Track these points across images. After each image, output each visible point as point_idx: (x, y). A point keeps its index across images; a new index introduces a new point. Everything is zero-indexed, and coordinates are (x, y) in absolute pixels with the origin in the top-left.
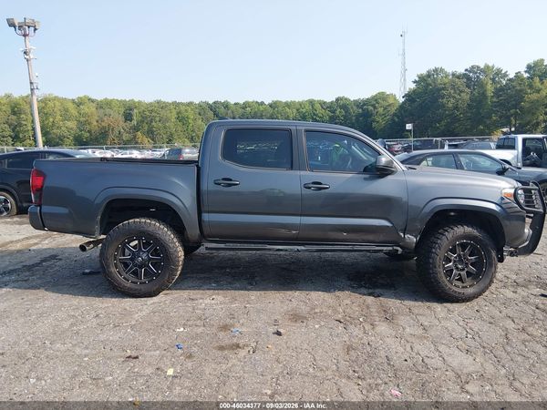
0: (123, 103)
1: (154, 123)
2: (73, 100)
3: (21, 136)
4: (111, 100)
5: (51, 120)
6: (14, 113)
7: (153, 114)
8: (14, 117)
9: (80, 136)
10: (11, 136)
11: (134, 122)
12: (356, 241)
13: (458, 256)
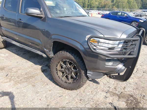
12: (34, 47)
13: (67, 67)
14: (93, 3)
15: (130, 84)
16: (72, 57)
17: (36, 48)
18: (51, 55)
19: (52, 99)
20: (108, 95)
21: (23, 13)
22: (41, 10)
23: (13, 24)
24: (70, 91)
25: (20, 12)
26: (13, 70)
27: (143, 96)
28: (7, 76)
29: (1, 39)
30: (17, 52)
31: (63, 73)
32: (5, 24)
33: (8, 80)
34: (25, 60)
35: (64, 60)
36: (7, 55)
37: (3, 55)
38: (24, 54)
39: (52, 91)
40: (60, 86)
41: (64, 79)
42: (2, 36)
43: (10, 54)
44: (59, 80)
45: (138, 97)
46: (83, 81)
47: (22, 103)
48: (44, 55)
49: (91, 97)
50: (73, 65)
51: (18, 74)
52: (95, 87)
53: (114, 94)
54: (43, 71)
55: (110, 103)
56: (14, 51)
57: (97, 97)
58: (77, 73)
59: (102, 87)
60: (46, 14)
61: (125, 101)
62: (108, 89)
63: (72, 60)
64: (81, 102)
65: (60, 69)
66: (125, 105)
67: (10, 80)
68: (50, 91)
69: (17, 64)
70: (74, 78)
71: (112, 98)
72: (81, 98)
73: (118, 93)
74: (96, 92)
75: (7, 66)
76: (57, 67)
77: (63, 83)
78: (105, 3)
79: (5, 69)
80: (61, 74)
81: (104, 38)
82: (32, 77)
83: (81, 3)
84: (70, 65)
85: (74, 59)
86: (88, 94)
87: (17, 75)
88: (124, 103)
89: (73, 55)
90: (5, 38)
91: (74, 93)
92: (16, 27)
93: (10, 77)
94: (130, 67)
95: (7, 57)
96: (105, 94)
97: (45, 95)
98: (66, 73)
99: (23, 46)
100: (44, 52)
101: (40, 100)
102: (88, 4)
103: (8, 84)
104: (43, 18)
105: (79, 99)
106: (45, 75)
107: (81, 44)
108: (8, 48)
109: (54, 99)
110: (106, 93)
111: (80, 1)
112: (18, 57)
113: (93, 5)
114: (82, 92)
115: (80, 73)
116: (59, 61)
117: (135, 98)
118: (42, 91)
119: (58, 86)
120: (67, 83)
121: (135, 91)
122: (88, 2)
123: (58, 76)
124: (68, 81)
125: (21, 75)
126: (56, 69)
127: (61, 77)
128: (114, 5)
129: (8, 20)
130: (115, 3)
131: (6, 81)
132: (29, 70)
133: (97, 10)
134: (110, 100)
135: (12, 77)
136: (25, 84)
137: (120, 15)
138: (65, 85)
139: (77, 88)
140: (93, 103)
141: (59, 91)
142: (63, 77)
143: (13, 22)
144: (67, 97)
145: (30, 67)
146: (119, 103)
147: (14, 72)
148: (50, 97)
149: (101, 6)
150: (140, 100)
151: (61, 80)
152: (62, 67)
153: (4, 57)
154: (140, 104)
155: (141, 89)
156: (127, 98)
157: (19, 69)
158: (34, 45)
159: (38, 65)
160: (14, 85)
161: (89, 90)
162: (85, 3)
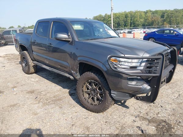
0: (162, 11)
1: (172, 18)
2: (144, 11)
3: (127, 25)
4: (158, 11)
5: (136, 19)
6: (126, 17)
7: (172, 15)
8: (125, 19)
9: (144, 24)
10: (124, 25)
11: (165, 18)
12: (63, 70)
13: (92, 88)
14: (137, 21)
15: (166, 110)
16: (96, 77)
17: (65, 71)
18: (78, 76)
19: (78, 120)
20: (138, 119)
21: (53, 38)
22: (69, 34)
23: (45, 49)
24: (96, 113)
25: (50, 37)
26: (42, 93)
27: (178, 122)
28: (36, 98)
29: (32, 63)
30: (47, 76)
31: (89, 94)
32: (36, 49)
33: (37, 102)
34: (54, 85)
35: (89, 81)
36: (37, 79)
37: (33, 80)
38: (54, 78)
39: (78, 113)
40: (86, 109)
41: (90, 101)
42: (33, 61)
43: (40, 79)
44: (86, 102)
45: (172, 123)
46: (109, 102)
47: (48, 122)
48: (71, 77)
49: (118, 120)
50: (99, 86)
51: (46, 96)
52: (123, 111)
53: (144, 119)
54: (71, 94)
55: (137, 127)
56: (44, 76)
57: (124, 120)
58: (102, 94)
59: (132, 111)
60: (73, 38)
61: (156, 125)
62: (139, 113)
63: (96, 81)
64: (106, 124)
65: (86, 90)
66: (154, 130)
67: (39, 102)
68: (76, 113)
69: (46, 88)
70: (100, 99)
71: (141, 122)
72: (107, 120)
73: (149, 118)
74: (124, 116)
75: (37, 90)
76: (83, 88)
77: (89, 105)
78: (153, 20)
79: (35, 92)
80: (87, 95)
81: (124, 57)
82: (60, 100)
83: (122, 22)
84: (95, 86)
85: (98, 79)
86: (115, 117)
87: (46, 98)
88: (153, 127)
89: (98, 75)
90: (35, 62)
91: (99, 116)
92: (46, 52)
93: (39, 100)
94: (155, 86)
95: (37, 81)
96: (134, 118)
97: (70, 116)
98: (92, 95)
99: (53, 69)
100: (71, 74)
101: (66, 120)
102: (131, 22)
103: (37, 105)
104: (70, 42)
105: (105, 121)
106: (72, 98)
107: (103, 64)
108: (39, 73)
109: (80, 120)
110: (136, 117)
111: (121, 20)
112: (48, 81)
113: (137, 23)
114: (109, 115)
115: (105, 94)
116: (84, 82)
117: (168, 124)
118: (68, 112)
119: (85, 109)
120: (93, 105)
121: (170, 117)
122: (131, 20)
123: (84, 98)
124: (94, 103)
125: (50, 97)
126: (82, 90)
127: (87, 98)
128: (164, 21)
129: (39, 45)
130: (166, 18)
131: (35, 102)
132: (57, 94)
133: (142, 28)
134: (138, 124)
135: (41, 99)
136: (53, 106)
137: (168, 33)
138: (91, 107)
139: (103, 110)
140: (119, 126)
141: (85, 113)
142: (89, 98)
143: (44, 47)
144: (92, 119)
145: (58, 91)
146: (148, 127)
147: (43, 95)
148: (75, 118)
149: (147, 23)
150: (174, 126)
151: (87, 102)
152: (88, 89)
153: (34, 81)
154: (173, 130)
155: (178, 116)
156: (159, 123)
157: (48, 93)
158: (63, 67)
159: (67, 88)
160: (43, 106)
161: (117, 114)
162: (127, 21)
